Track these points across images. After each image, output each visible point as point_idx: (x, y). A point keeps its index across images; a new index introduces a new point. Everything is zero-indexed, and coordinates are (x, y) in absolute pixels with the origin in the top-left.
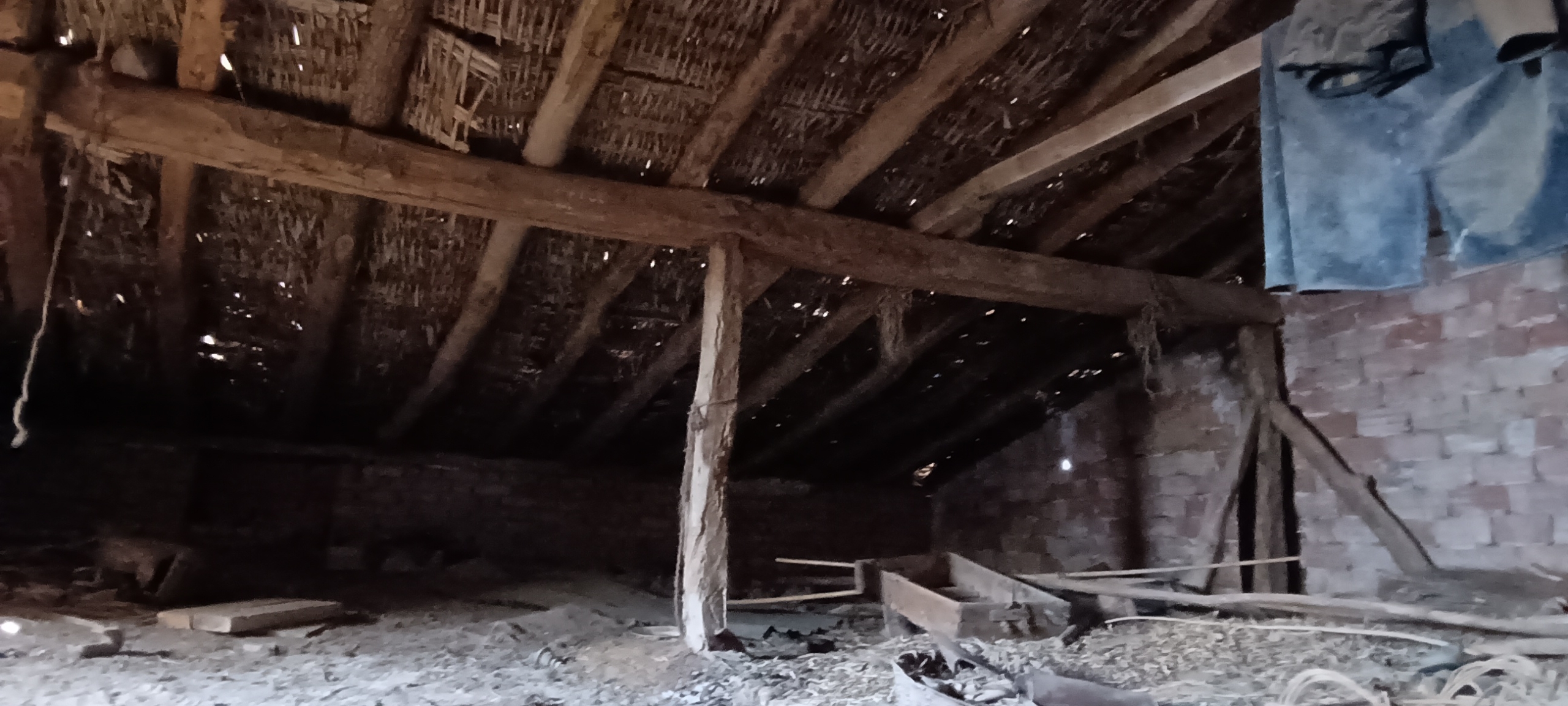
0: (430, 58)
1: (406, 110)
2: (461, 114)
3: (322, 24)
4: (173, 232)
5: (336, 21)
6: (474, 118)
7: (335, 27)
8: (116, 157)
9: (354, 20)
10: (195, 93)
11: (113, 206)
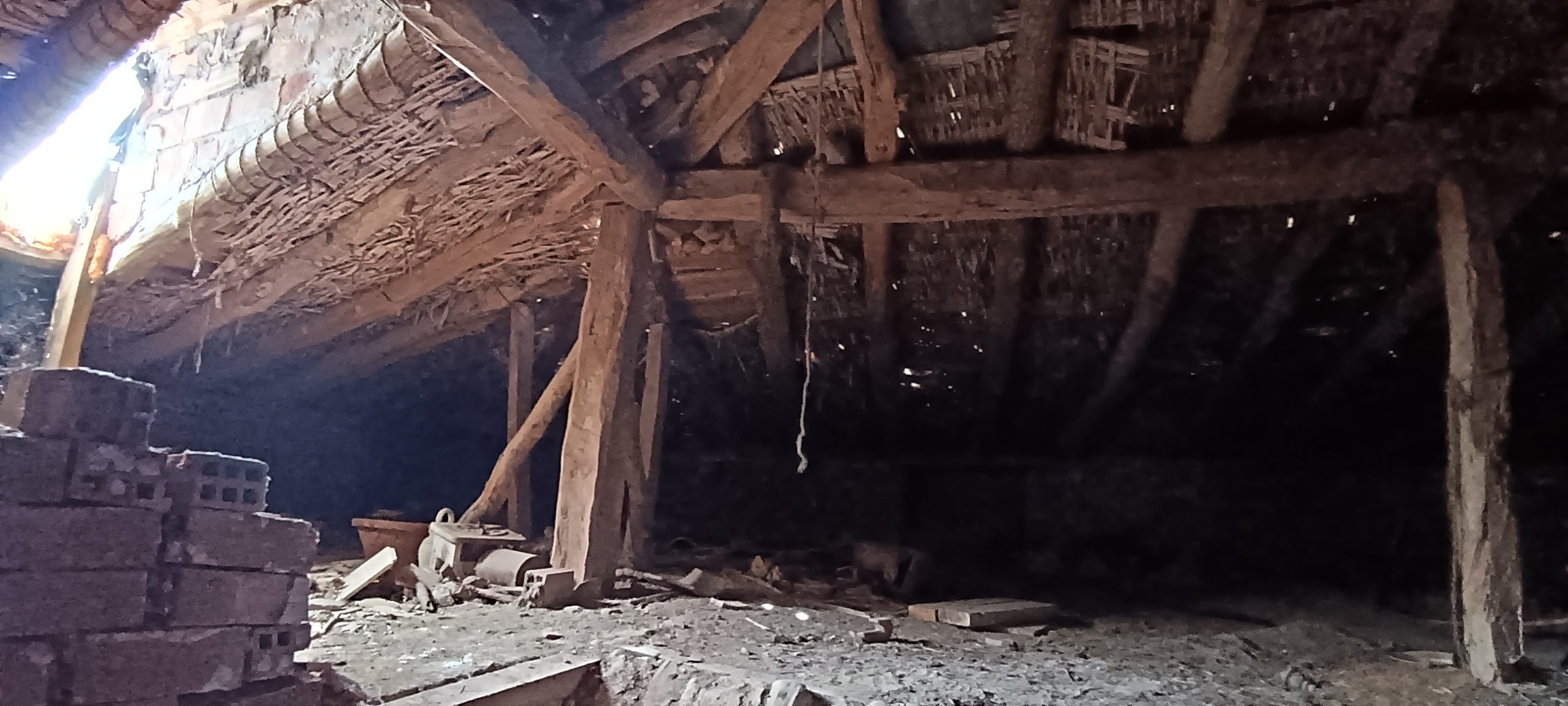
0: (1075, 71)
1: (1058, 126)
2: (1114, 113)
3: (972, 71)
4: (876, 285)
5: (984, 65)
6: (1129, 113)
7: (983, 70)
8: (829, 234)
9: (1000, 59)
10: (880, 164)
11: (830, 274)
